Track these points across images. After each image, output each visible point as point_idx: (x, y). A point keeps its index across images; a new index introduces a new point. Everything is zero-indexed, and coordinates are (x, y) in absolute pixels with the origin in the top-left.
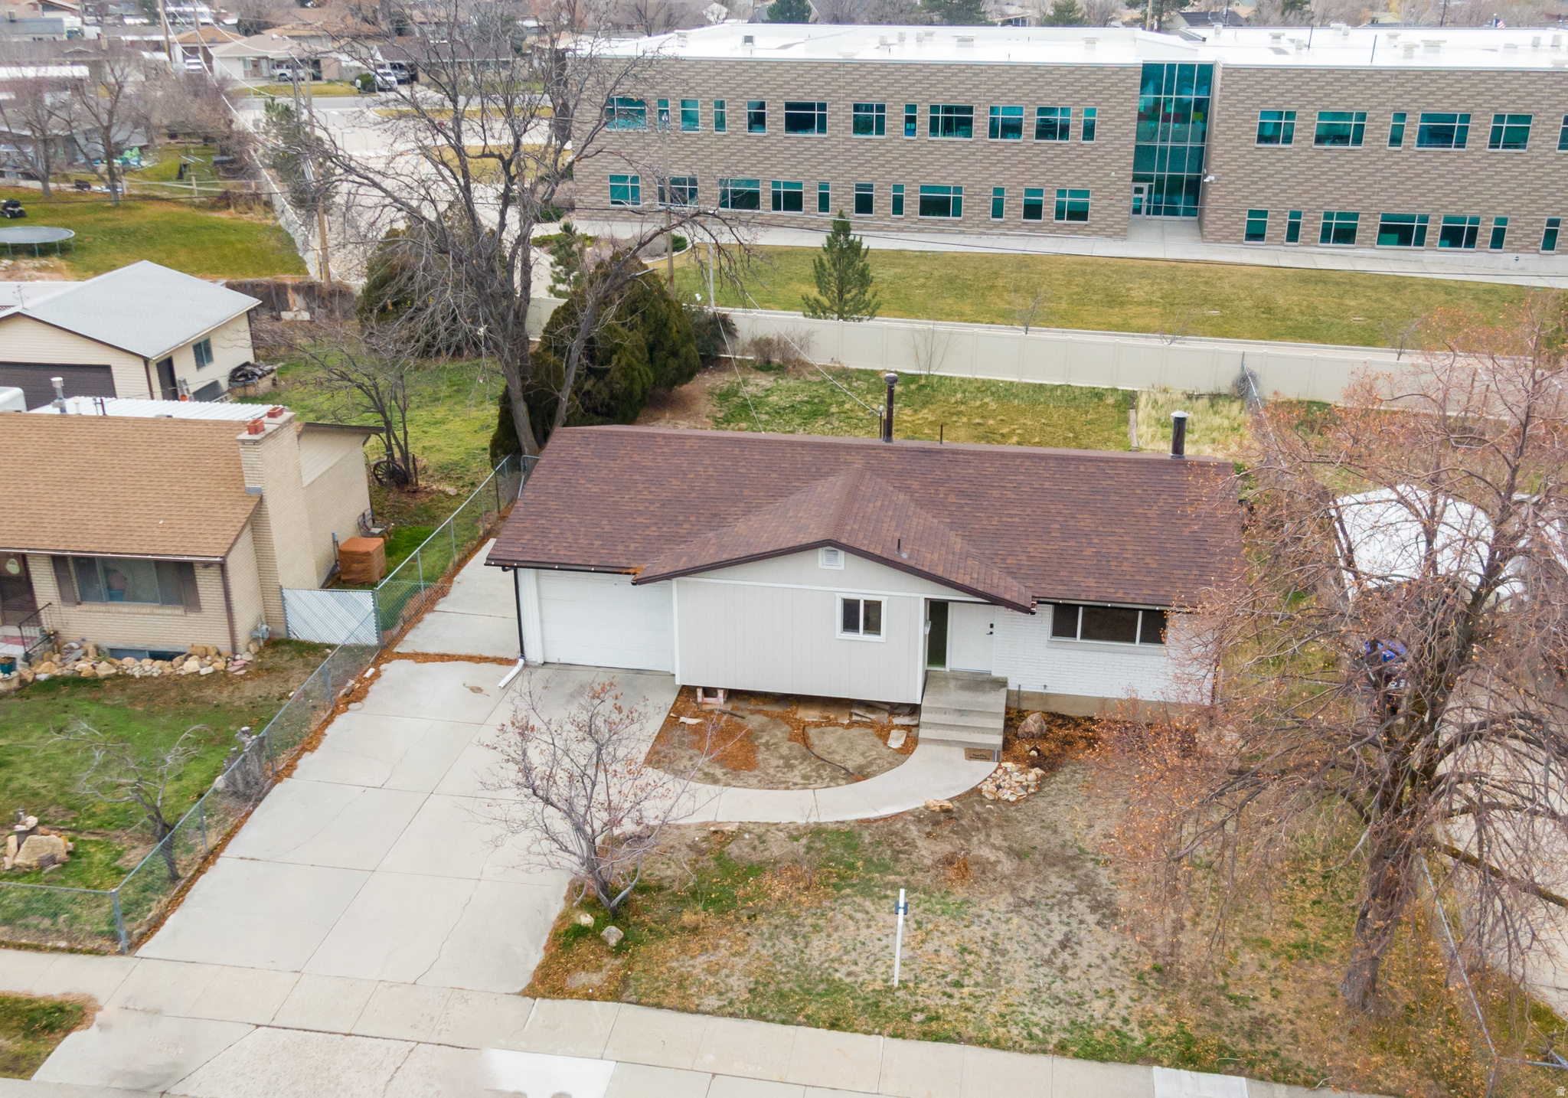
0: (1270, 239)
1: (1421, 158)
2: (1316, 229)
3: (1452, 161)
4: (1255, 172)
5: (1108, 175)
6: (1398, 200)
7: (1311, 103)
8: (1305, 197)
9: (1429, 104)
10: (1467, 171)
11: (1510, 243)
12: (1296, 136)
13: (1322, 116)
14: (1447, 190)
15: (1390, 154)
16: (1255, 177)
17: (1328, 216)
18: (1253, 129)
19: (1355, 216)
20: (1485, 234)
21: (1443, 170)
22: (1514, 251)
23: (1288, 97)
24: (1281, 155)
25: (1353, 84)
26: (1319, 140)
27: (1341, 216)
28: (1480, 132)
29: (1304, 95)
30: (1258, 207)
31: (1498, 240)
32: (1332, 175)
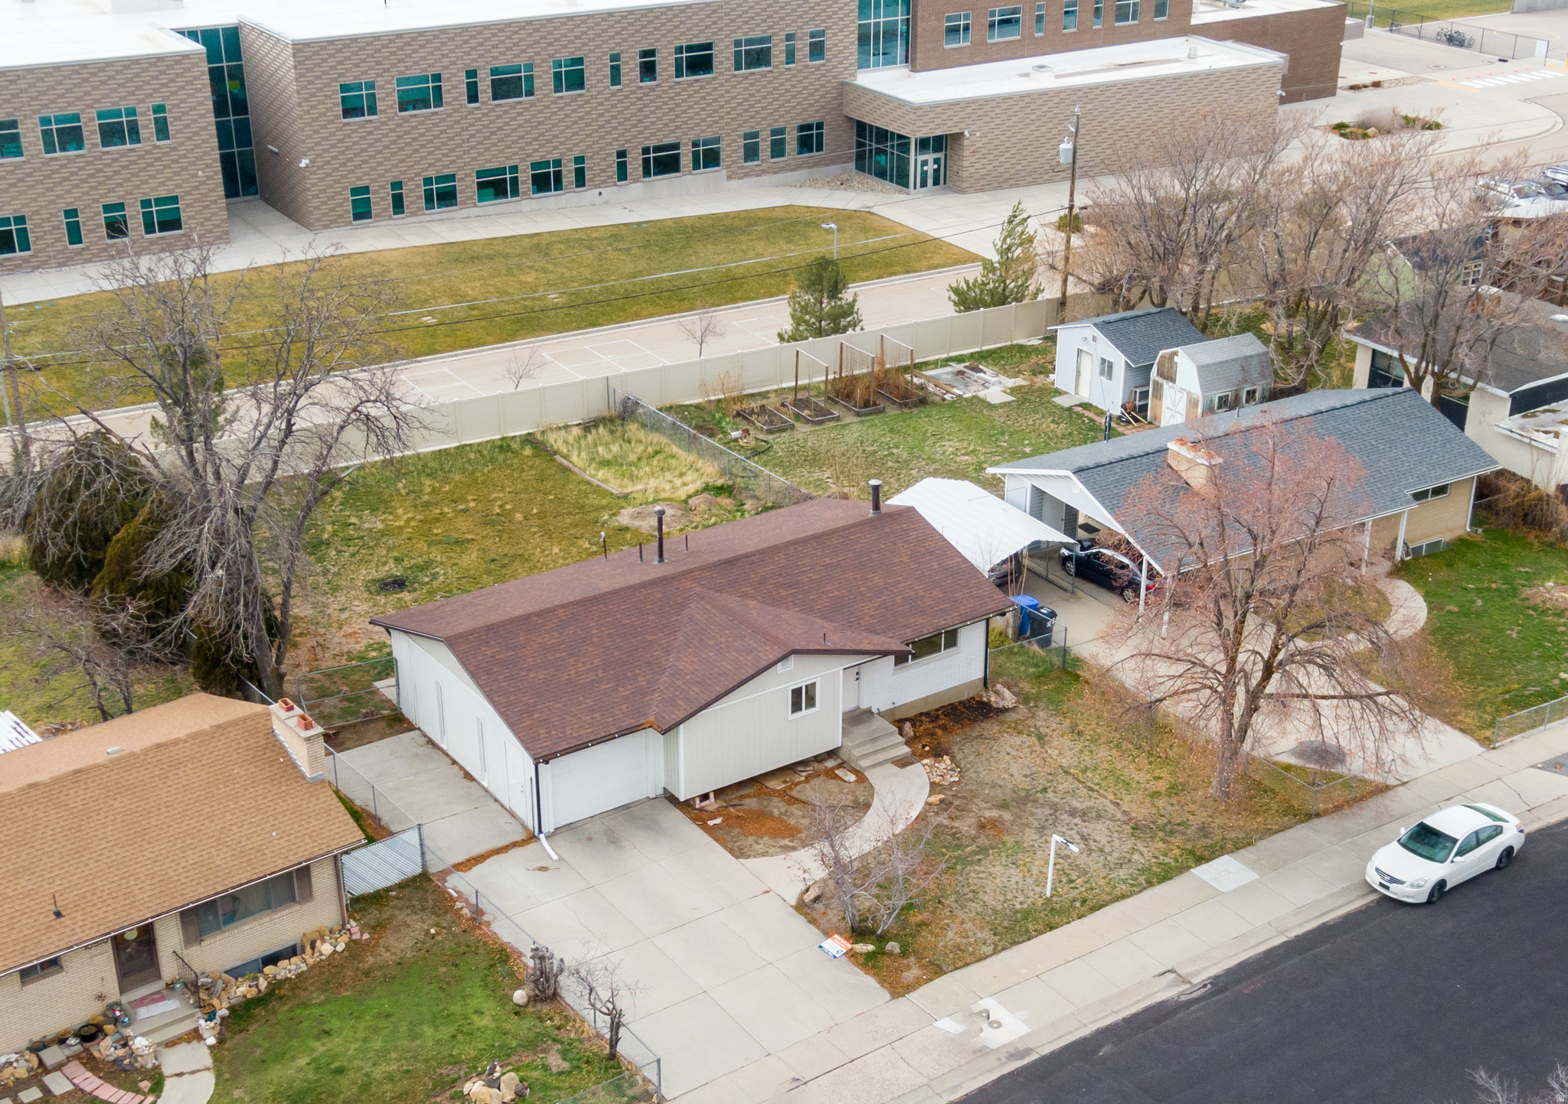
0: (378, 215)
1: (499, 111)
2: (419, 197)
3: (526, 109)
4: (348, 148)
5: (195, 176)
6: (488, 155)
7: (386, 70)
8: (402, 167)
9: (495, 58)
10: (541, 117)
11: (591, 180)
12: (380, 106)
13: (400, 82)
14: (528, 138)
15: (471, 112)
16: (349, 154)
17: (428, 181)
18: (336, 105)
19: (452, 178)
20: (569, 177)
21: (521, 120)
22: (596, 187)
23: (364, 67)
24: (369, 127)
25: (423, 46)
26: (403, 107)
27: (440, 179)
28: (544, 80)
29: (378, 63)
30: (359, 184)
31: (580, 180)
32: (422, 141)
